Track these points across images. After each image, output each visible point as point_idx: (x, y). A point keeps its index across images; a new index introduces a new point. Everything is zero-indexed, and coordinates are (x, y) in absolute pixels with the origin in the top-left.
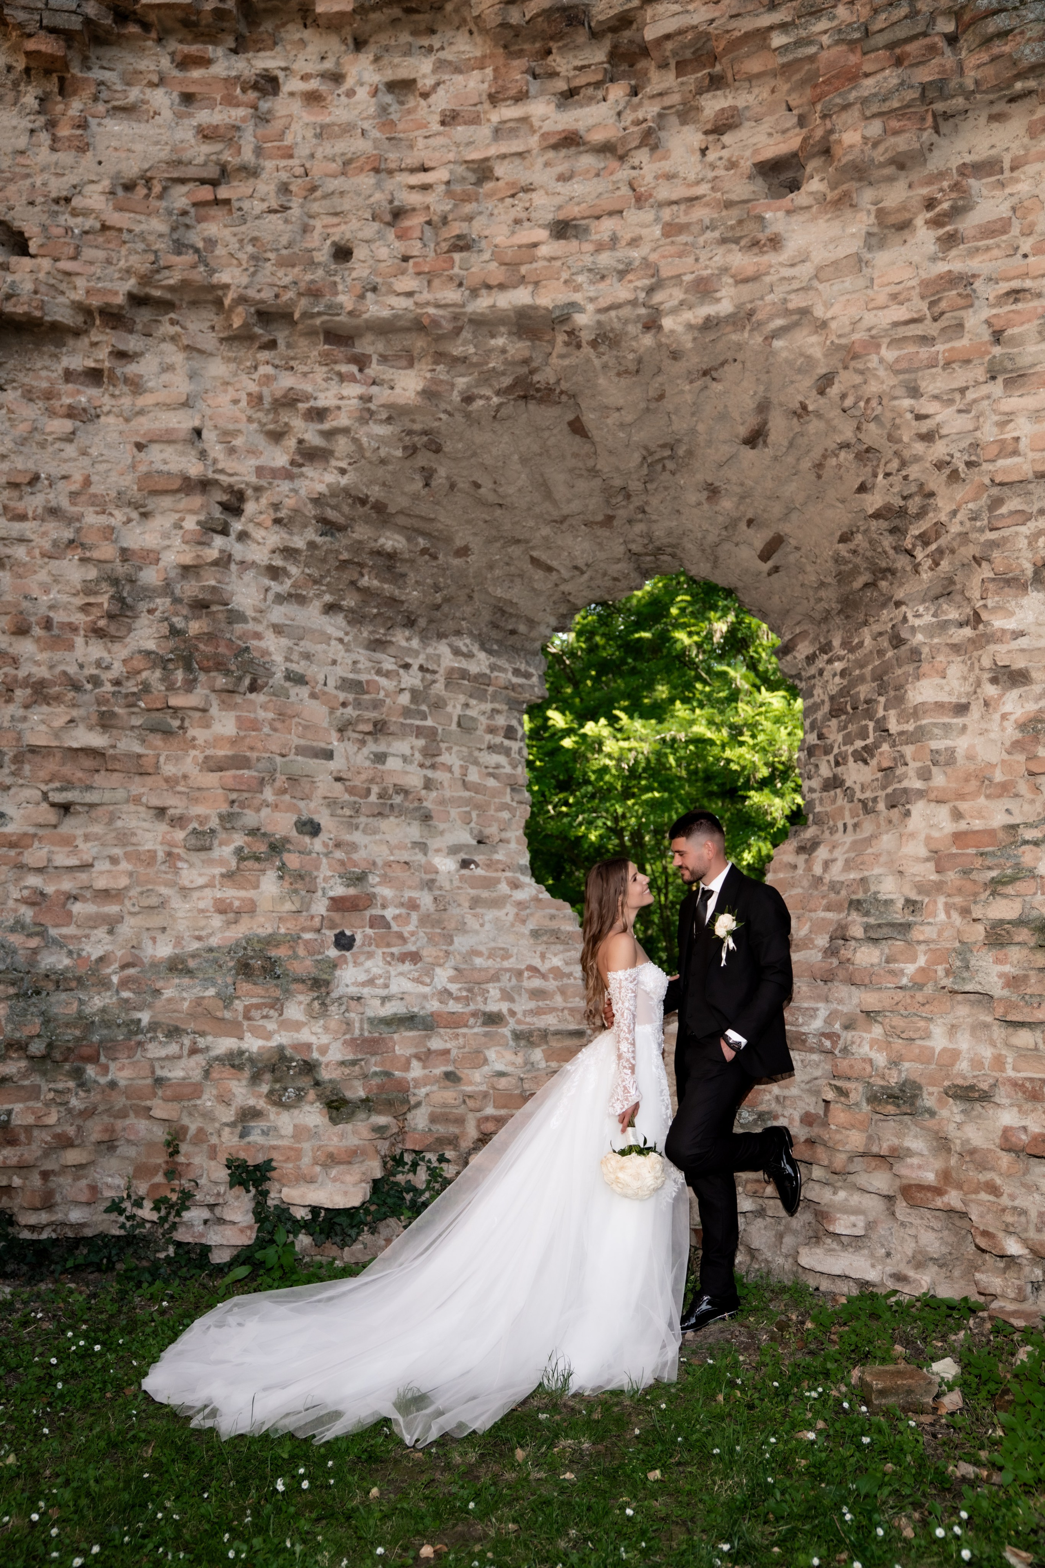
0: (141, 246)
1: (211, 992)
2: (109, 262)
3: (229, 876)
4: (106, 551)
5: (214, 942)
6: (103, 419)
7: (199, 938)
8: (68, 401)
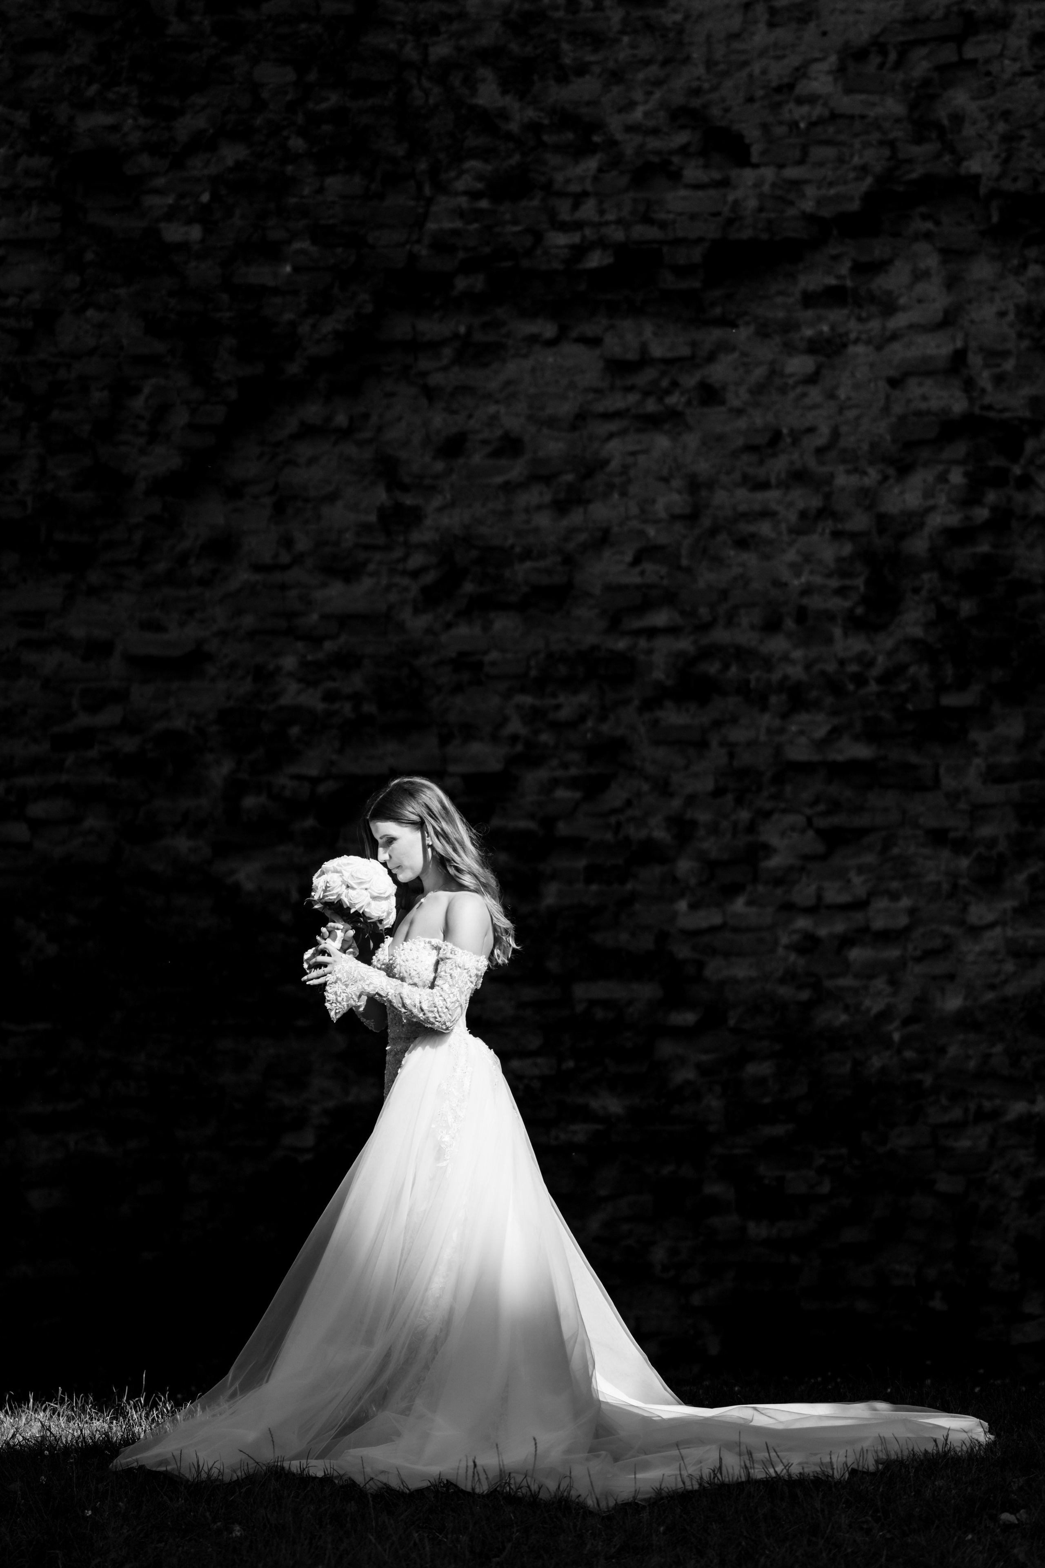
0: (876, 136)
1: (999, 1048)
2: (841, 160)
3: (1022, 912)
4: (860, 521)
5: (1010, 990)
6: (852, 349)
7: (992, 987)
8: (808, 332)
